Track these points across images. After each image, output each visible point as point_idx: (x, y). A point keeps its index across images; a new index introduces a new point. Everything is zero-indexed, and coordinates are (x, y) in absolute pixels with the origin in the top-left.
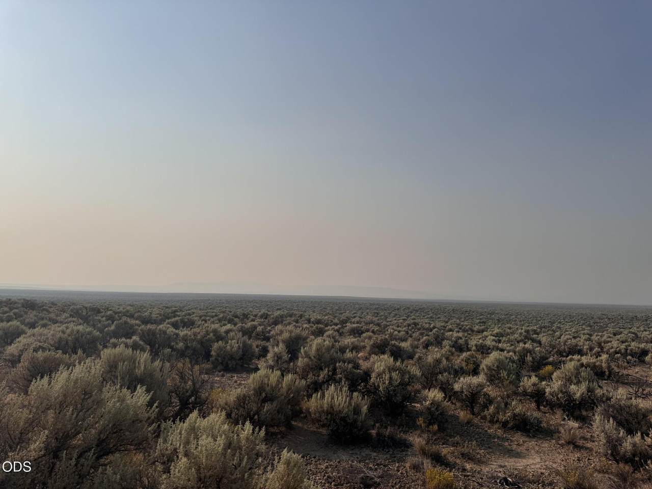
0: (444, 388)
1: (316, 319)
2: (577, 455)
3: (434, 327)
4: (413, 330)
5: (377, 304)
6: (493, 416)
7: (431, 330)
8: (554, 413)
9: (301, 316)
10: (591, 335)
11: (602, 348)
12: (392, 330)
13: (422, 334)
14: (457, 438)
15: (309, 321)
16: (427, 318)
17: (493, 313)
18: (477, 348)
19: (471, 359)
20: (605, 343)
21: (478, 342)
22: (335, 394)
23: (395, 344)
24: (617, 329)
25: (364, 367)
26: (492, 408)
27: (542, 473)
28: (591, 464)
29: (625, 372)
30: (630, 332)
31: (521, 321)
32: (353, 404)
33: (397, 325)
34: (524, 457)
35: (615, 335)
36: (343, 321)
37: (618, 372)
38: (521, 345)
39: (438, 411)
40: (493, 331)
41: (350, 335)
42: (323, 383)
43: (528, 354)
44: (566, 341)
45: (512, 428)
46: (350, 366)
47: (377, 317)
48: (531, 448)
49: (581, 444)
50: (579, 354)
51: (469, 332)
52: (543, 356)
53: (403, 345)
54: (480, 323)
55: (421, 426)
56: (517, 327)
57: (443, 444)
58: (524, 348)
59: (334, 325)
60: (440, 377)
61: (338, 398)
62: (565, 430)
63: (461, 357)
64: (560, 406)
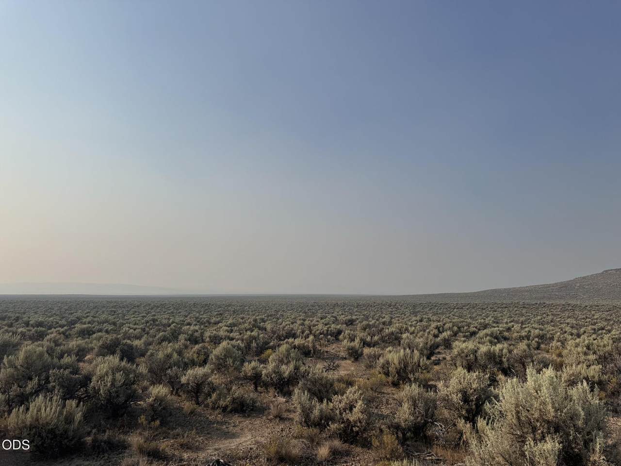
0: (173, 382)
1: (37, 322)
2: (282, 426)
3: (173, 322)
4: (151, 327)
5: (115, 302)
6: (214, 403)
7: (169, 326)
8: (268, 392)
9: (17, 319)
10: (304, 320)
11: (311, 331)
12: (127, 329)
13: (159, 331)
14: (179, 430)
15: (27, 324)
16: (168, 313)
17: (230, 305)
18: (210, 339)
19: (203, 350)
20: (313, 327)
21: (212, 333)
22: (43, 405)
23: (126, 343)
24: (324, 314)
25: (84, 372)
26: (214, 396)
27: (251, 449)
28: (291, 432)
29: (326, 349)
30: (332, 316)
31: (252, 311)
32: (65, 413)
33: (134, 322)
34: (238, 437)
35: (322, 319)
36: (71, 322)
37: (320, 350)
38: (248, 333)
39: (161, 406)
40: (227, 322)
41: (79, 336)
42: (31, 394)
43: (254, 341)
44: (284, 327)
45: (231, 412)
46: (67, 372)
47: (113, 315)
48: (245, 427)
49: (285, 416)
50: (293, 337)
51: (206, 325)
52: (266, 341)
53: (136, 343)
54: (217, 315)
55: (143, 424)
56: (248, 316)
57: (164, 438)
58: (250, 336)
59: (60, 326)
60: (169, 371)
61: (45, 410)
62: (274, 406)
63: (194, 349)
64: (272, 384)
